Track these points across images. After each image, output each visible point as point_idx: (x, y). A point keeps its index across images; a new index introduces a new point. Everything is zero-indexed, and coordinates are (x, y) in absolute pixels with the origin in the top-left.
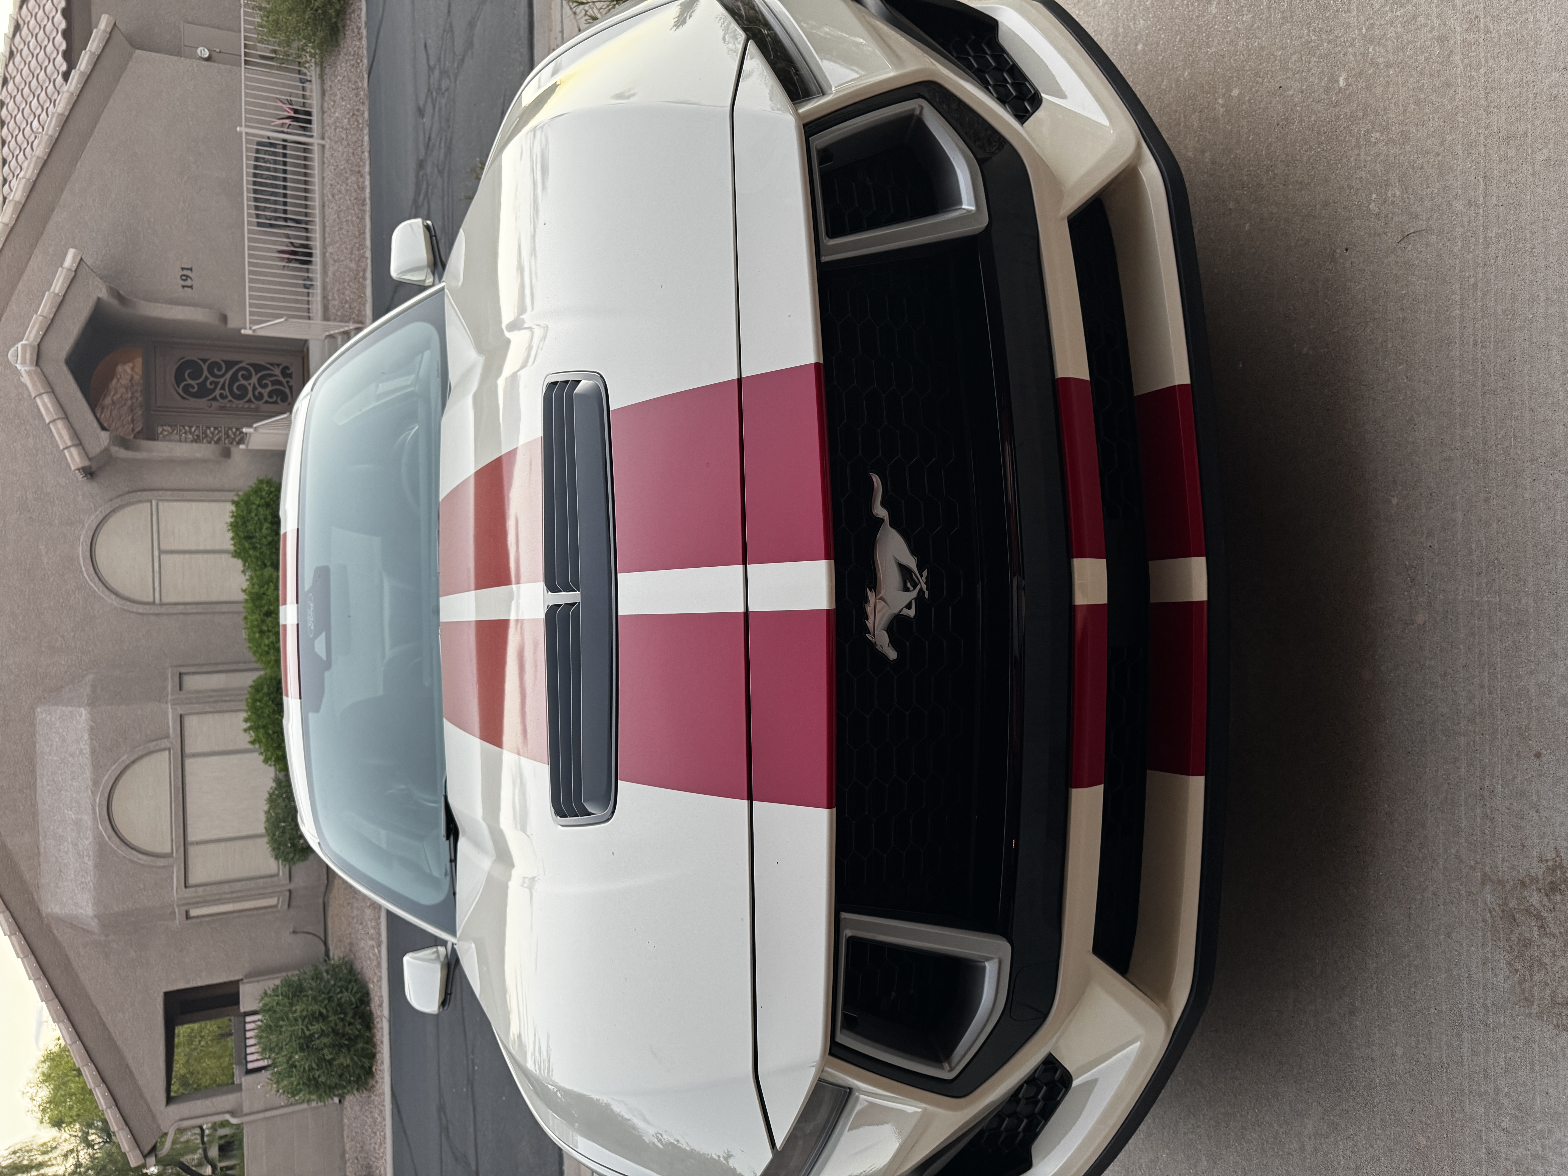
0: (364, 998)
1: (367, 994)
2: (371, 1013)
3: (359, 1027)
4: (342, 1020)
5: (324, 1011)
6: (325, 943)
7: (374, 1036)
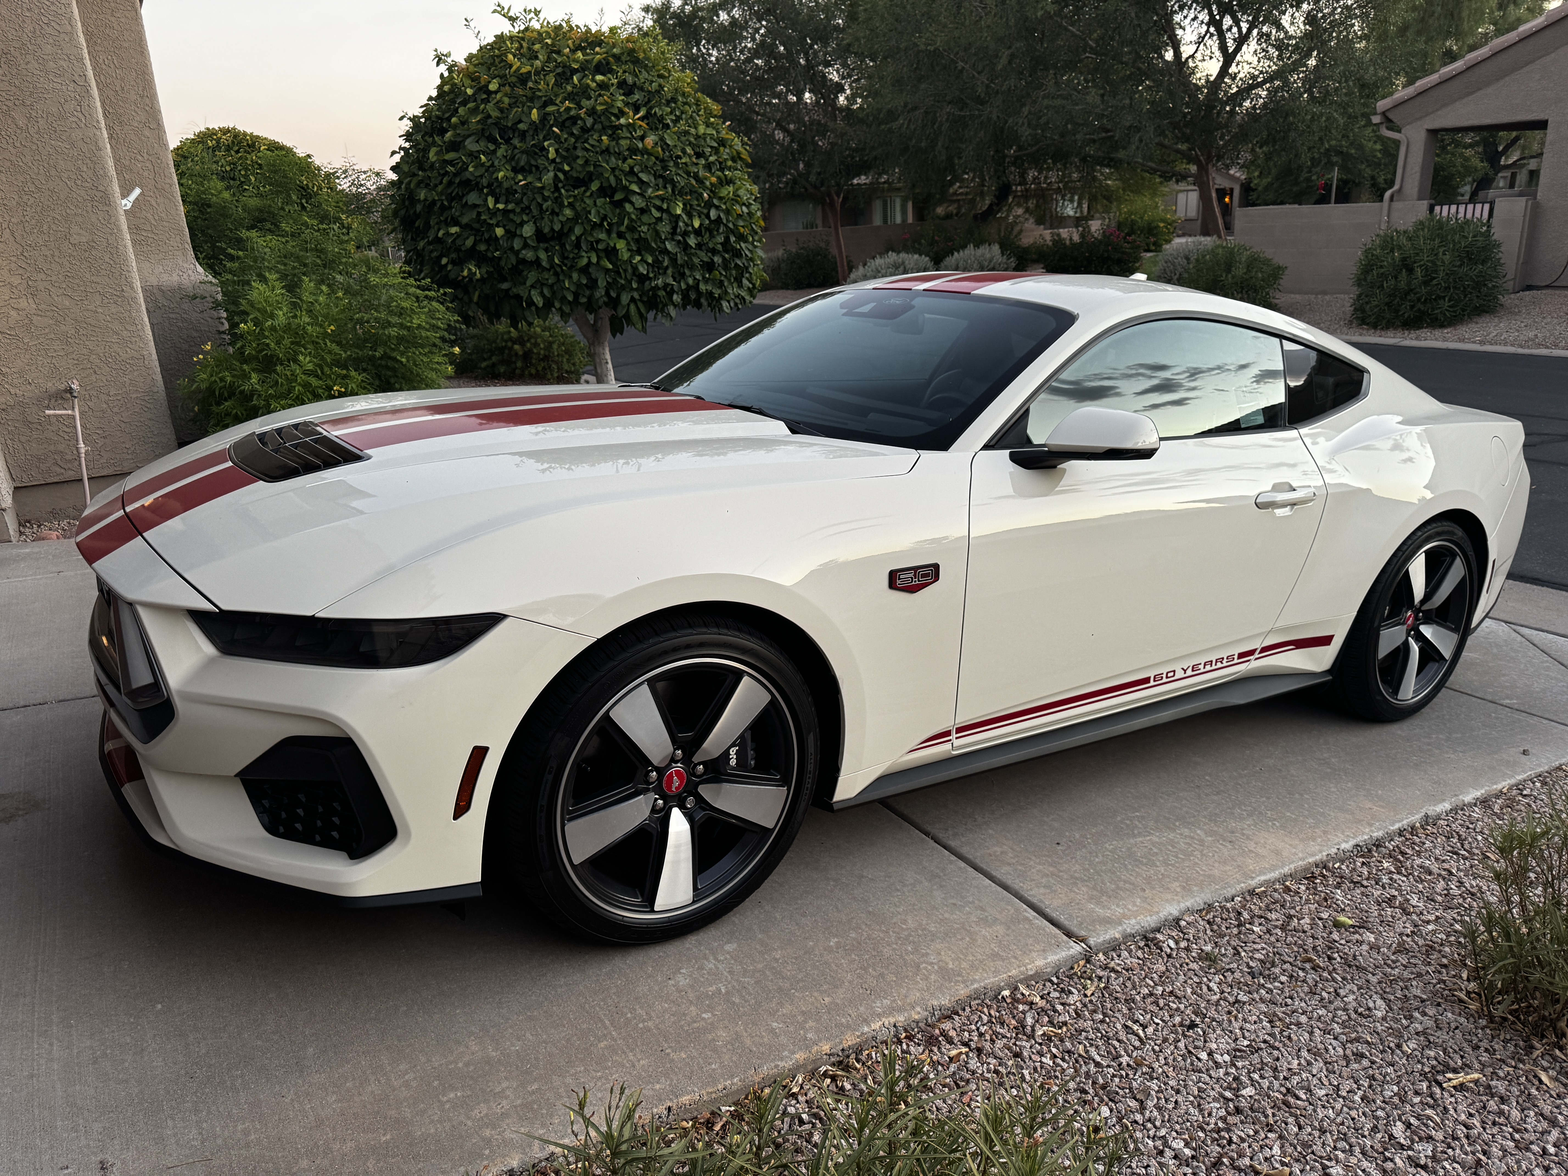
0: (1437, 323)
1: (1442, 326)
2: (1419, 328)
3: (1406, 315)
4: (1419, 300)
5: (1435, 282)
6: (1547, 287)
7: (1395, 329)
